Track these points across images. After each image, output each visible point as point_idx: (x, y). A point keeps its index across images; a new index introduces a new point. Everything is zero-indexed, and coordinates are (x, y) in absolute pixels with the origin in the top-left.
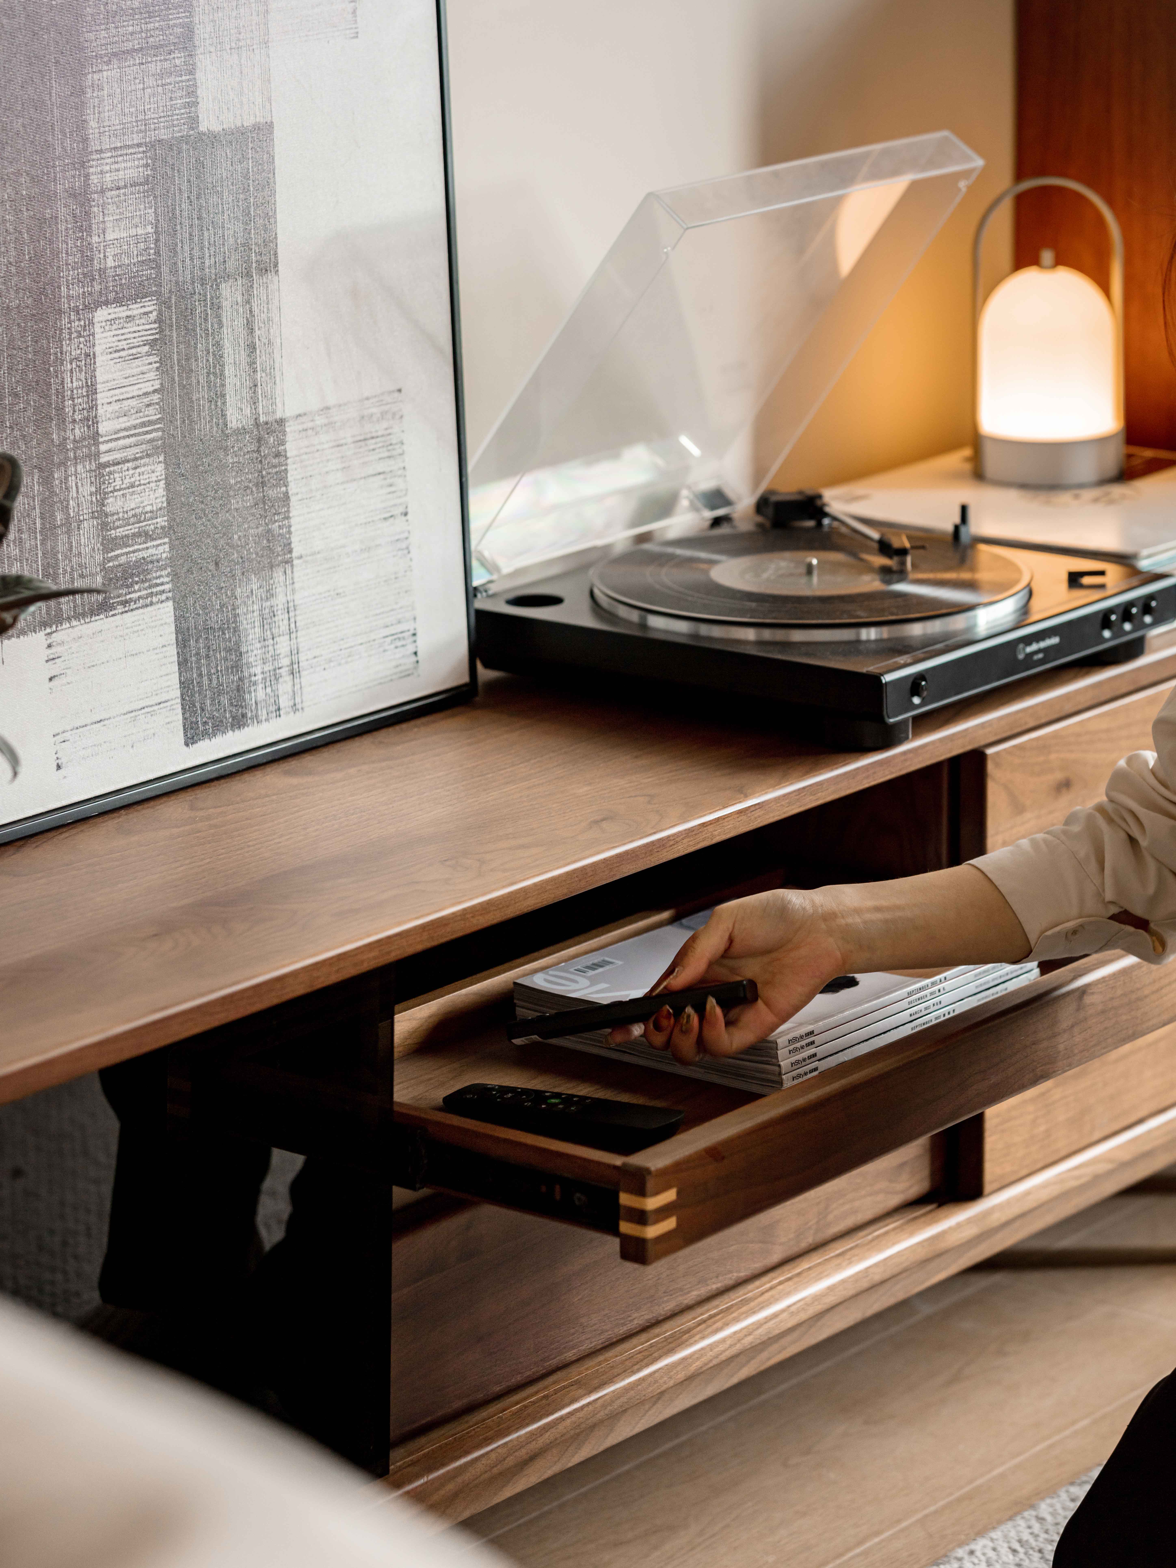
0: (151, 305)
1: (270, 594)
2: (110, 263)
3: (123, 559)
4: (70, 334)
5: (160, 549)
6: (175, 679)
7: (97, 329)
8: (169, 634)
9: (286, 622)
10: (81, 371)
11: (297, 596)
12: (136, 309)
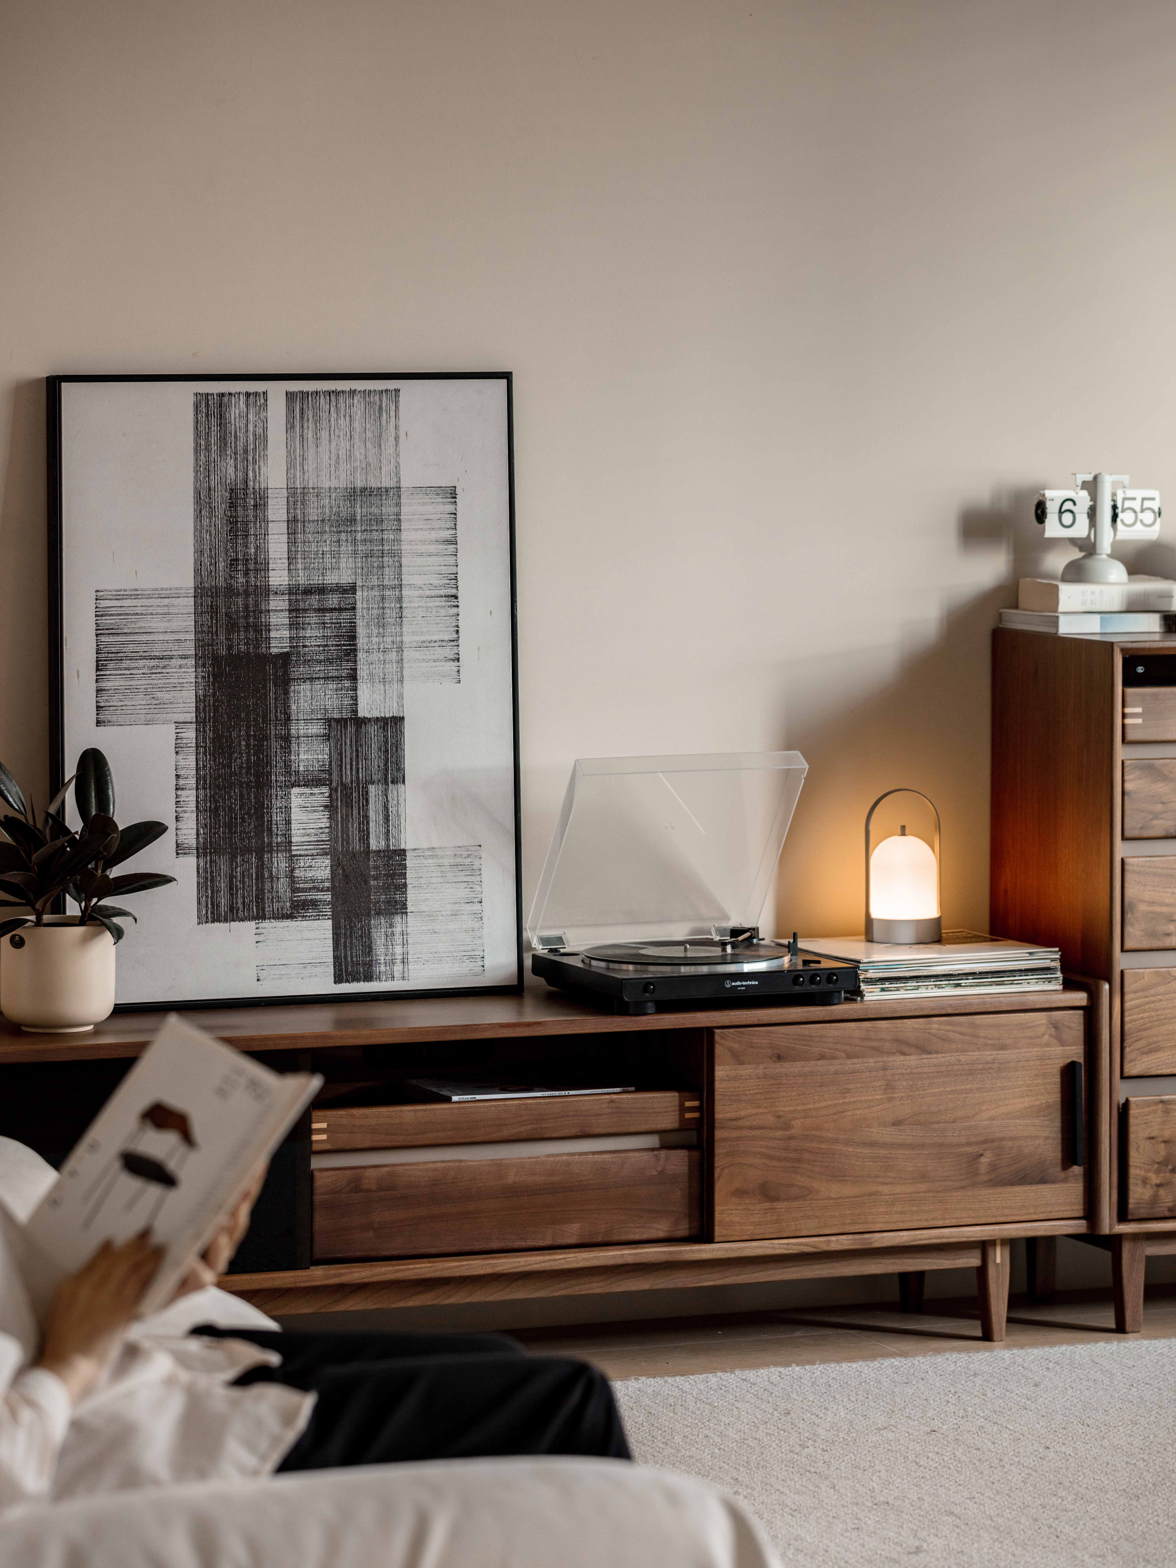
0: (325, 790)
1: (391, 926)
2: (301, 768)
3: (303, 898)
4: (277, 796)
5: (328, 897)
6: (331, 954)
7: (293, 797)
8: (329, 934)
9: (401, 940)
10: (282, 813)
11: (408, 929)
12: (316, 790)
